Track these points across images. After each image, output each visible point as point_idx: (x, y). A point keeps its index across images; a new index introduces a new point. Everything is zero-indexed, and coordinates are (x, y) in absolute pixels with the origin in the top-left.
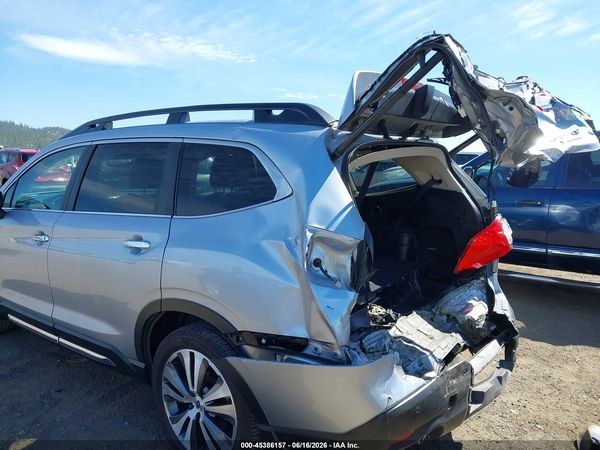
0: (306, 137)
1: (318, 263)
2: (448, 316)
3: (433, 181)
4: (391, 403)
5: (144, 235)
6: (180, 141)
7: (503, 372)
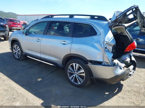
0: (104, 23)
1: (106, 48)
2: (122, 60)
3: (121, 33)
4: (118, 74)
5: (66, 41)
6: (74, 22)
7: (134, 71)
